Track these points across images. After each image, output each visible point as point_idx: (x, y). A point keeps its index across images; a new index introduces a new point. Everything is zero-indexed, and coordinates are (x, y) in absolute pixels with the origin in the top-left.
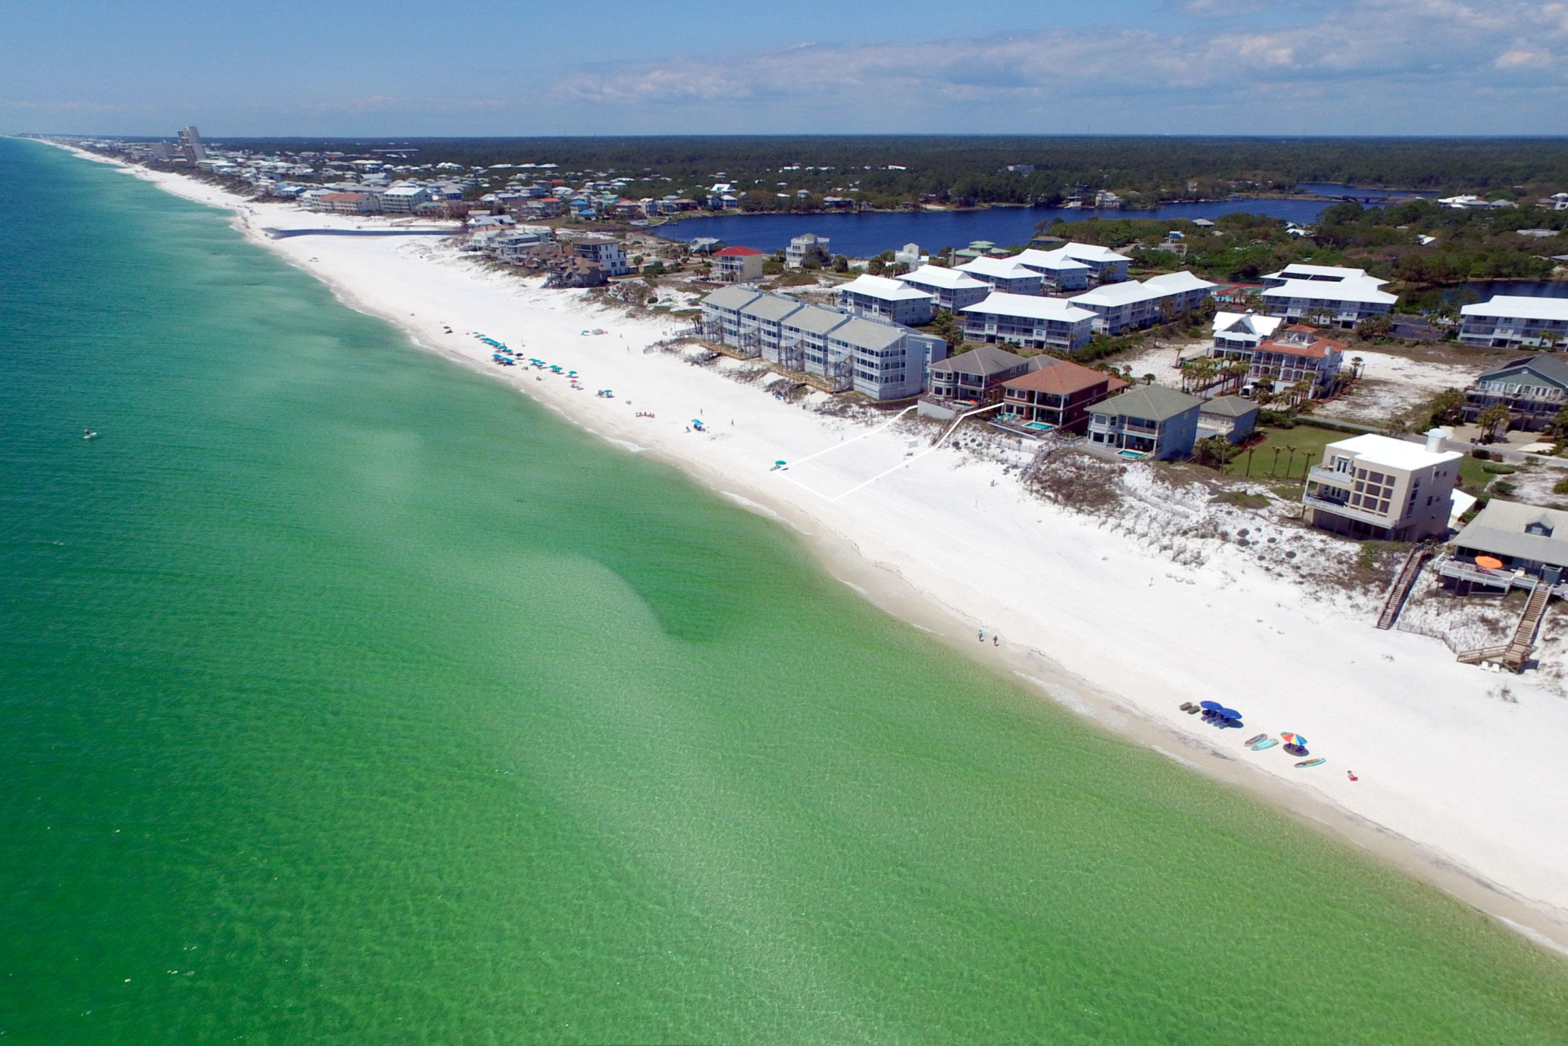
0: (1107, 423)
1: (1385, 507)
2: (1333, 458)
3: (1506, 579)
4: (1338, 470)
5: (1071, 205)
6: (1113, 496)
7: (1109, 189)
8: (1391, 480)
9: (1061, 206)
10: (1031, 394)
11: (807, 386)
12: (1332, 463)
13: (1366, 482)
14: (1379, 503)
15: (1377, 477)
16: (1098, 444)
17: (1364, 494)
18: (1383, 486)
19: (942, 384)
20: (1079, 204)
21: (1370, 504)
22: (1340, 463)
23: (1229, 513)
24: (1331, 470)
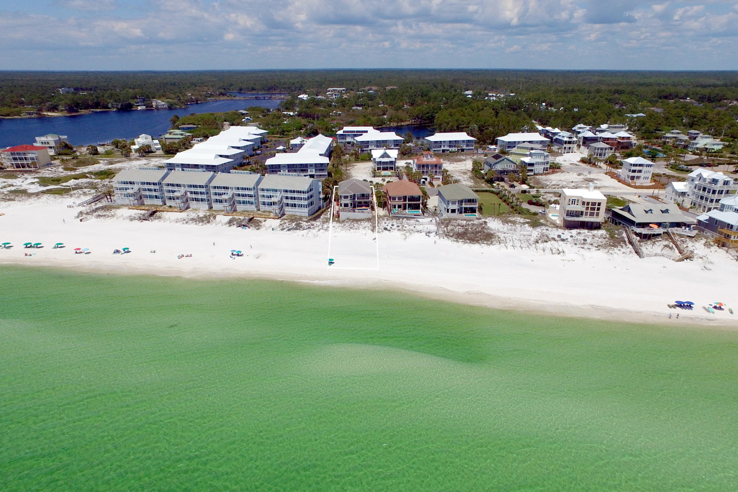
0: (457, 204)
1: (598, 214)
2: (570, 200)
3: (661, 231)
4: (572, 204)
5: (139, 108)
6: (492, 235)
7: (159, 98)
8: (599, 204)
9: (133, 109)
10: (405, 198)
11: (255, 218)
12: (569, 202)
13: (590, 206)
14: (595, 214)
15: (594, 204)
16: (453, 214)
17: (589, 211)
18: (596, 207)
19: (348, 201)
20: (144, 107)
21: (592, 214)
22: (572, 201)
23: (547, 230)
24: (569, 204)
